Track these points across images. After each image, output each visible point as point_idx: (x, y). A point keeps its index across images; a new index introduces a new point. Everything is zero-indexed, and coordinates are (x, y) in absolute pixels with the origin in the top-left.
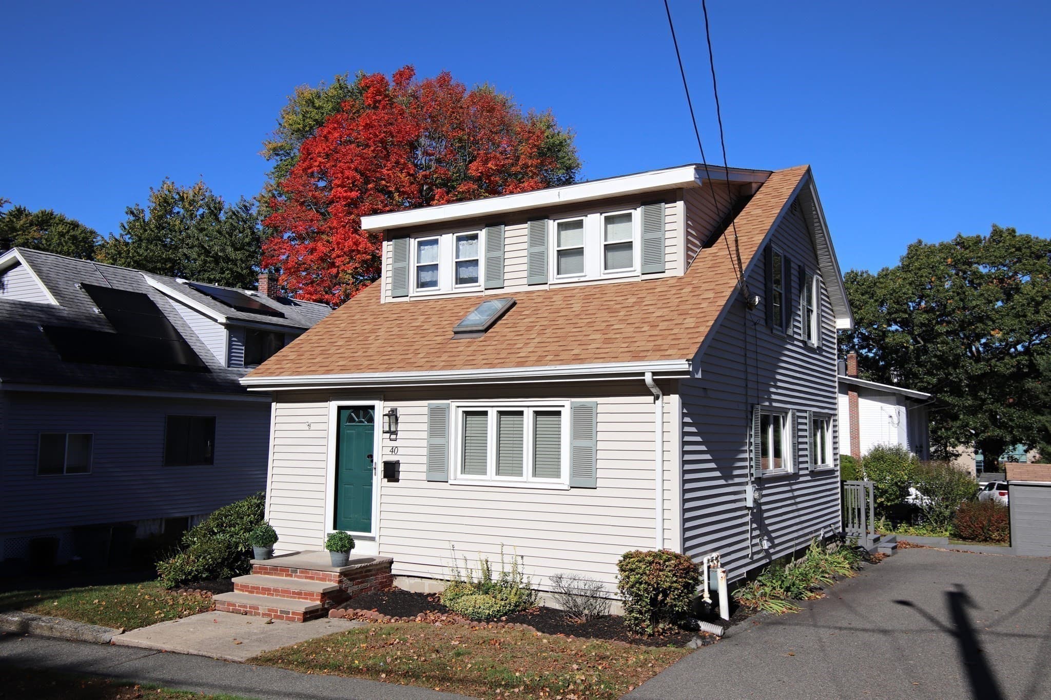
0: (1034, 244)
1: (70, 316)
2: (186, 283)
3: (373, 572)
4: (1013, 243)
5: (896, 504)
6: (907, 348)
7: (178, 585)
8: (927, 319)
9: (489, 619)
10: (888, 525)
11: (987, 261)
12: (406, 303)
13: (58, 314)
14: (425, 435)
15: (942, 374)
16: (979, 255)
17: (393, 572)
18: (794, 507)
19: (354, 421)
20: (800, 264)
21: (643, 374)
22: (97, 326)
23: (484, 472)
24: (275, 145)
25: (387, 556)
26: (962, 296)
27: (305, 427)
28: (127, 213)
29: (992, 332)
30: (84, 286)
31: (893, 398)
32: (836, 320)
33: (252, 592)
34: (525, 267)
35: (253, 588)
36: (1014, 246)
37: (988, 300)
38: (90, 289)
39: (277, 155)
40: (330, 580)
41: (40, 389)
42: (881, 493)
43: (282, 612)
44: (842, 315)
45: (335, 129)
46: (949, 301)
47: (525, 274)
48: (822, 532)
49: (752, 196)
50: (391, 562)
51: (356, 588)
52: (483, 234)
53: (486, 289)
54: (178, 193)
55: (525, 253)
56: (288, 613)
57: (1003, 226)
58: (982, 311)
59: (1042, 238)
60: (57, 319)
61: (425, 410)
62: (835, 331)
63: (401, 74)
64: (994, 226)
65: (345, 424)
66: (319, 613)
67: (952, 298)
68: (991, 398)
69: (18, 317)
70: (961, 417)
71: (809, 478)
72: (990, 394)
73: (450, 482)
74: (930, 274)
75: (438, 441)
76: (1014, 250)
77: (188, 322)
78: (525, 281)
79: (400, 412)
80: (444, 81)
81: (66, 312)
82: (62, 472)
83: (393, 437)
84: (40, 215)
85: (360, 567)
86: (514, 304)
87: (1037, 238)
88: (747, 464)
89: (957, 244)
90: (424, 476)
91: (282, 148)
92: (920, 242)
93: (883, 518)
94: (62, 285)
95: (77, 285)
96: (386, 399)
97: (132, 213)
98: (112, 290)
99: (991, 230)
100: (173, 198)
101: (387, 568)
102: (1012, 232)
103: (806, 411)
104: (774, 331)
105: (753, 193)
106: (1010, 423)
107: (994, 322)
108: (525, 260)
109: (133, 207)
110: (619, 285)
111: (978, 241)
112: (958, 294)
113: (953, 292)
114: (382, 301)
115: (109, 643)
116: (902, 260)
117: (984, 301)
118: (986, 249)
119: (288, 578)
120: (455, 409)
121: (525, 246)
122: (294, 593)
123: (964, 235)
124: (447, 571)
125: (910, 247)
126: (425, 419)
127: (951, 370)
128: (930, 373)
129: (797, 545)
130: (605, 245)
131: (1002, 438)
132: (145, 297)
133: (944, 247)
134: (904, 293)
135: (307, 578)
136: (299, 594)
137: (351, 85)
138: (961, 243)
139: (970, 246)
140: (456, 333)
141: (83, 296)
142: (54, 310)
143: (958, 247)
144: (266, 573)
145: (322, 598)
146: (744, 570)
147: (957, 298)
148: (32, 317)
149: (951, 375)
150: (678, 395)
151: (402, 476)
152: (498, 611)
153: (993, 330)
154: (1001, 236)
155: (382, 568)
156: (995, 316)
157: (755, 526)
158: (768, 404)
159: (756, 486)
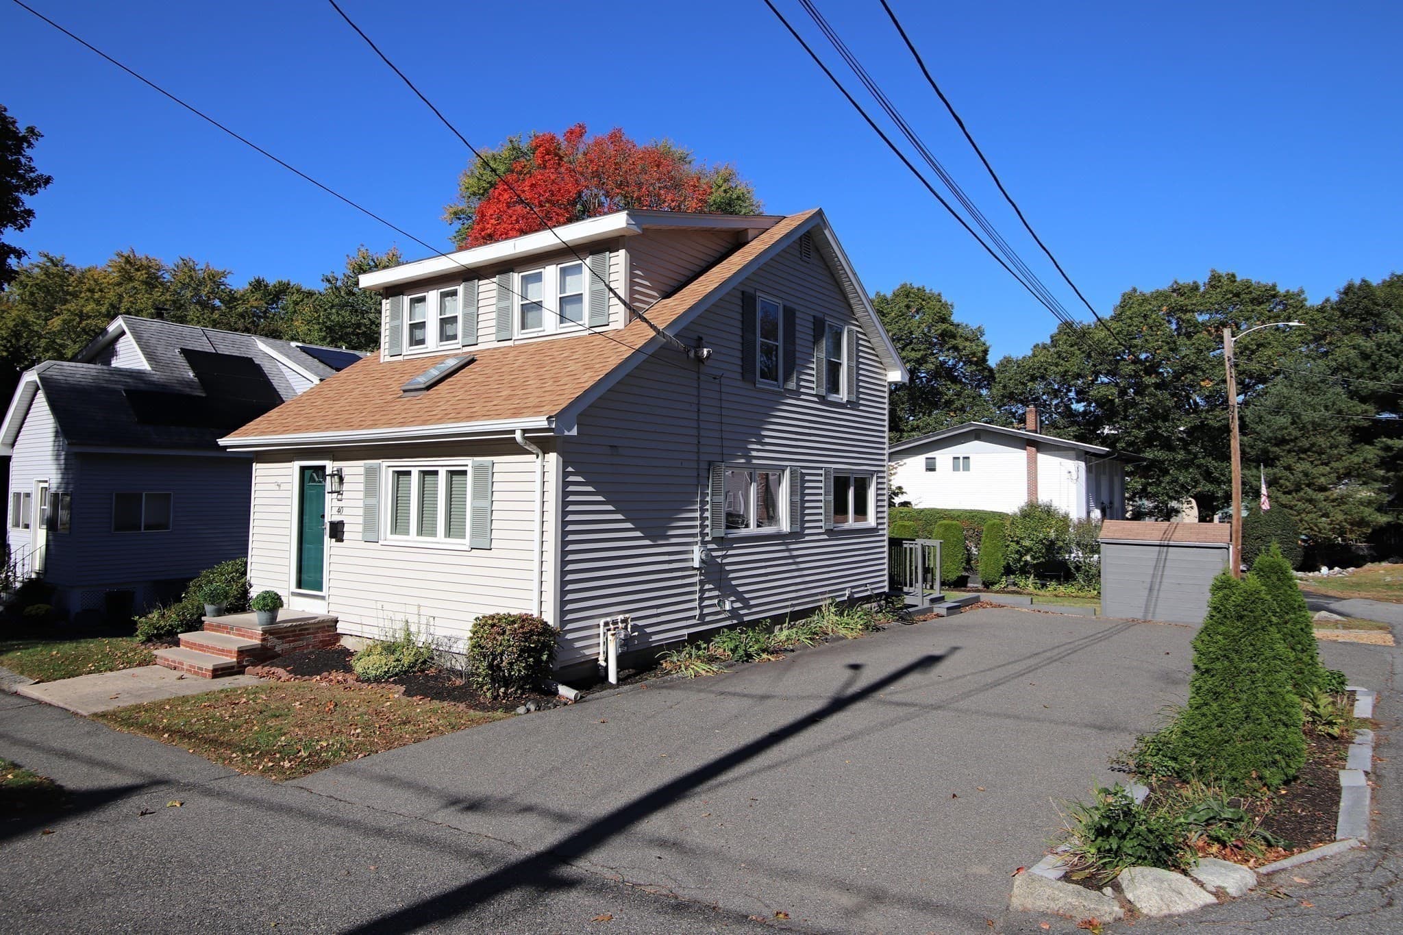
0: (1254, 289)
1: (161, 380)
2: (297, 347)
3: (311, 631)
4: (1231, 288)
5: (1042, 562)
6: (1112, 401)
7: (149, 639)
8: (1134, 370)
9: (377, 680)
10: (1036, 583)
11: (1202, 308)
12: (400, 362)
13: (147, 379)
14: (361, 495)
15: (1150, 428)
16: (1194, 302)
17: (339, 631)
18: (793, 567)
19: (314, 481)
20: (813, 313)
21: (513, 432)
22: (188, 390)
23: (407, 533)
24: (454, 209)
25: (333, 615)
26: (1172, 346)
27: (275, 487)
28: (323, 280)
29: (1202, 383)
30: (184, 351)
31: (1072, 453)
32: (887, 373)
33: (191, 648)
34: (494, 323)
35: (192, 644)
36: (1231, 292)
37: (1198, 349)
38: (188, 354)
39: (460, 219)
40: (256, 638)
41: (125, 451)
42: (1026, 551)
43: (199, 668)
44: (894, 367)
45: (505, 190)
46: (1158, 351)
47: (493, 330)
48: (847, 592)
49: (748, 243)
50: (337, 621)
51: (286, 646)
52: (460, 289)
53: (463, 346)
54: (373, 260)
55: (494, 308)
56: (202, 669)
57: (1223, 271)
58: (1191, 361)
59: (1263, 282)
60: (146, 384)
61: (362, 470)
62: (886, 384)
63: (572, 132)
64: (1213, 271)
65: (307, 484)
66: (235, 670)
67: (1160, 348)
68: (1202, 452)
69: (101, 382)
70: (1171, 471)
71: (825, 537)
72: (1201, 448)
73: (381, 542)
74: (1142, 323)
75: (372, 501)
76: (1231, 295)
77: (293, 384)
78: (493, 337)
79: (345, 472)
80: (615, 137)
81: (158, 376)
82: (140, 529)
83: (340, 497)
84: (277, 285)
85: (291, 626)
86: (473, 361)
87: (1259, 283)
88: (698, 523)
89: (1174, 291)
90: (360, 536)
91: (462, 211)
92: (1135, 290)
93: (1032, 576)
94: (160, 350)
95: (177, 351)
96: (334, 459)
97: (328, 281)
98: (217, 354)
99: (1209, 274)
100: (369, 264)
101: (332, 626)
102: (1232, 278)
103: (821, 468)
104: (757, 385)
105: (749, 239)
106: (1222, 478)
107: (1204, 372)
108: (494, 315)
109: (329, 275)
110: (569, 339)
111: (1195, 288)
112: (1168, 343)
113: (1162, 341)
114: (382, 361)
115: (16, 694)
116: (1115, 309)
117: (1193, 351)
118: (1203, 295)
119: (228, 635)
120: (387, 468)
121: (494, 301)
122: (219, 650)
123: (1181, 282)
124: (376, 630)
125: (1124, 295)
126: (362, 479)
127: (1160, 423)
128: (1139, 427)
129: (793, 605)
130: (560, 298)
131: (1213, 493)
132: (250, 361)
133: (1158, 295)
134: (1110, 344)
135: (239, 635)
136: (223, 650)
137: (525, 146)
138: (1178, 290)
139: (1185, 293)
140: (405, 391)
141: (181, 361)
142: (144, 375)
143: (1175, 295)
144: (213, 630)
145: (239, 655)
146: (685, 632)
147: (1166, 348)
148: (116, 382)
149: (1160, 428)
150: (555, 454)
151: (346, 536)
152: (386, 672)
153: (1203, 380)
154: (1220, 281)
155: (324, 627)
156: (1206, 366)
157: (711, 586)
158: (743, 461)
159: (714, 546)
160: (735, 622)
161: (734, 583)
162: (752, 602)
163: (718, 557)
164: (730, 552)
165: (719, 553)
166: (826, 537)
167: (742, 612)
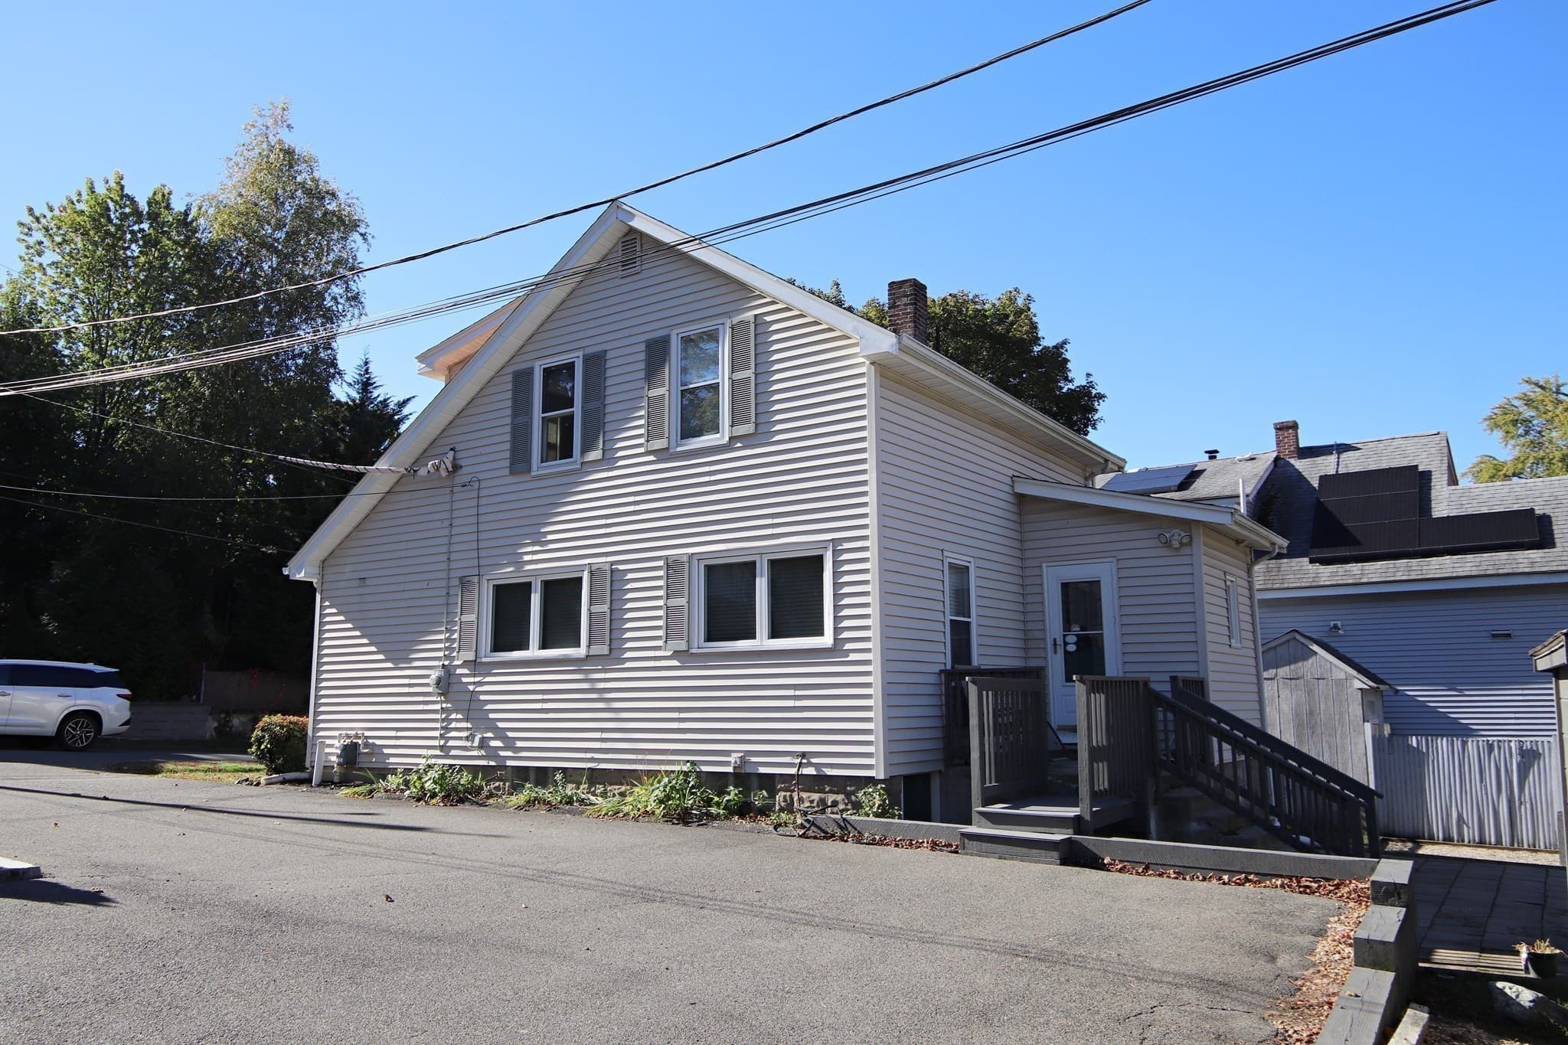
48: (734, 760)
88: (442, 646)
103: (662, 558)
104: (534, 473)
157: (460, 716)
158: (511, 569)
159: (466, 671)
160: (492, 763)
161: (491, 716)
162: (519, 744)
163: (470, 683)
164: (488, 679)
165: (471, 680)
166: (675, 663)
167: (502, 753)
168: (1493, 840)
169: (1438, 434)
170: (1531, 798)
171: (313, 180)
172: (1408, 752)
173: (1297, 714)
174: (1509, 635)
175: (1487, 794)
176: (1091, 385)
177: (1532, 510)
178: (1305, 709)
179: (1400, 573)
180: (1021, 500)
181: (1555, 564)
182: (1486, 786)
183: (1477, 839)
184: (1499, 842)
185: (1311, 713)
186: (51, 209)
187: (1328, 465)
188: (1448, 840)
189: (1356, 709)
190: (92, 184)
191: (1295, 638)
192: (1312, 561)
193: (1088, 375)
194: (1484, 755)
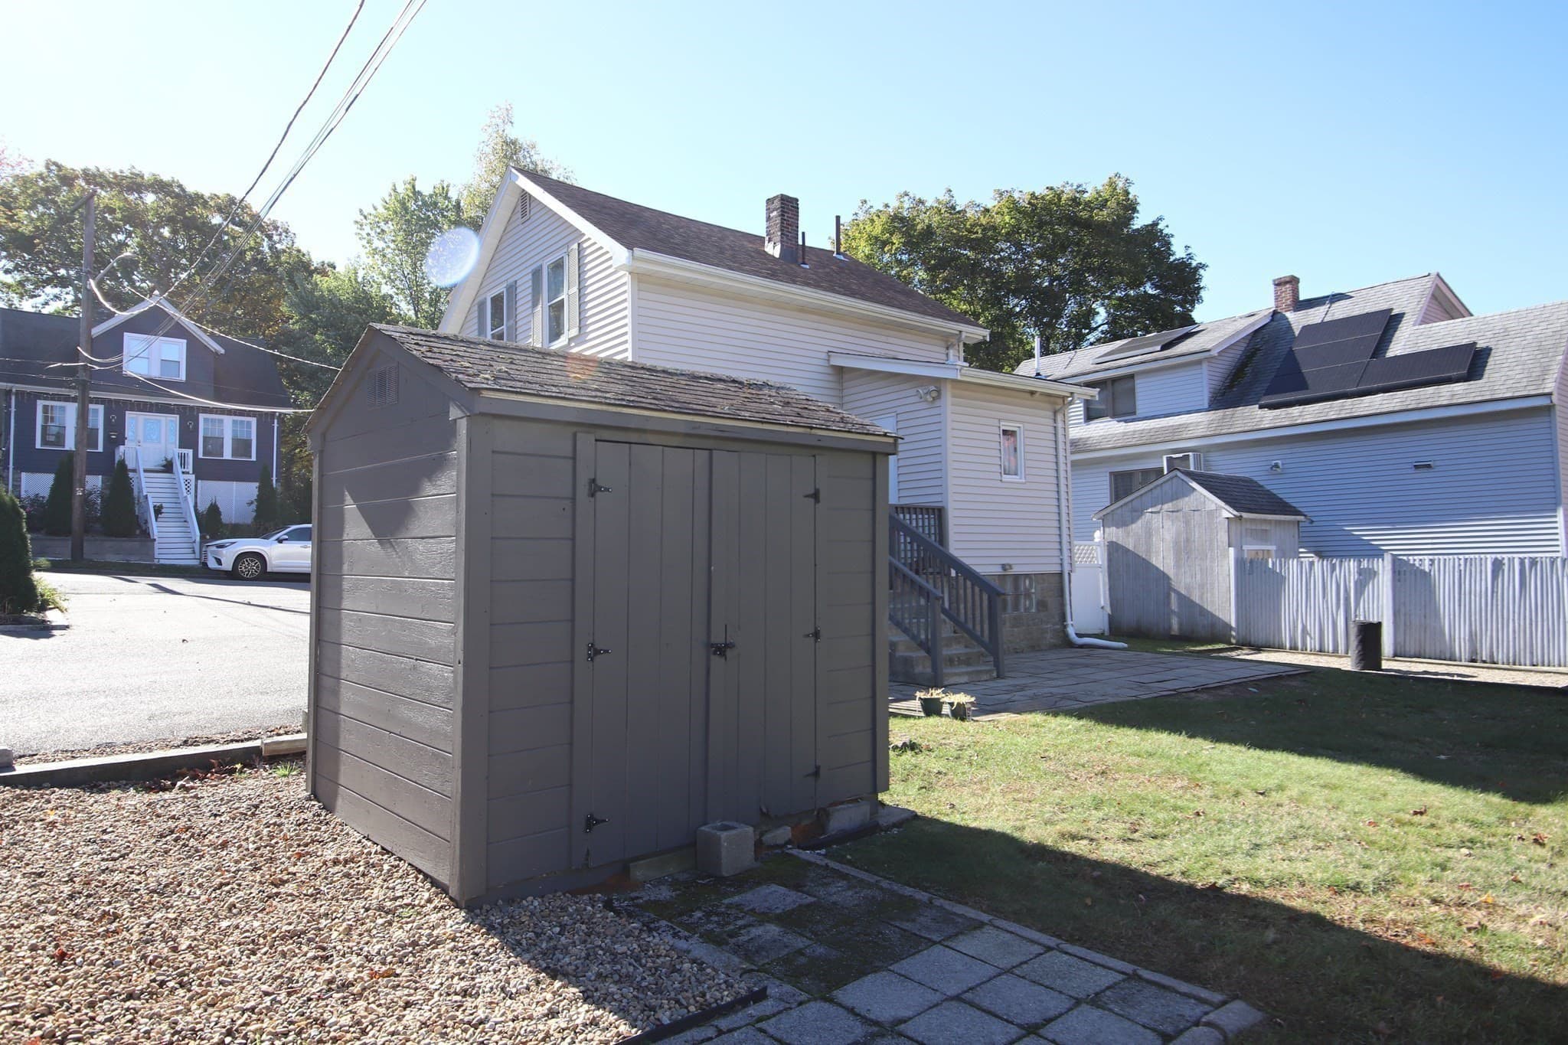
168: (1331, 649)
169: (1429, 275)
170: (1364, 611)
171: (532, 162)
172: (1265, 572)
173: (1176, 543)
174: (1429, 466)
175: (1328, 608)
176: (1190, 256)
177: (1475, 343)
178: (1183, 536)
179: (1332, 413)
180: (840, 371)
181: (1474, 394)
182: (1327, 601)
183: (1317, 648)
184: (1336, 650)
185: (1187, 540)
186: (375, 209)
187: (1316, 316)
188: (1294, 648)
189: (1223, 536)
190: (394, 186)
191: (1176, 476)
192: (1261, 407)
193: (1187, 247)
194: (1328, 574)
